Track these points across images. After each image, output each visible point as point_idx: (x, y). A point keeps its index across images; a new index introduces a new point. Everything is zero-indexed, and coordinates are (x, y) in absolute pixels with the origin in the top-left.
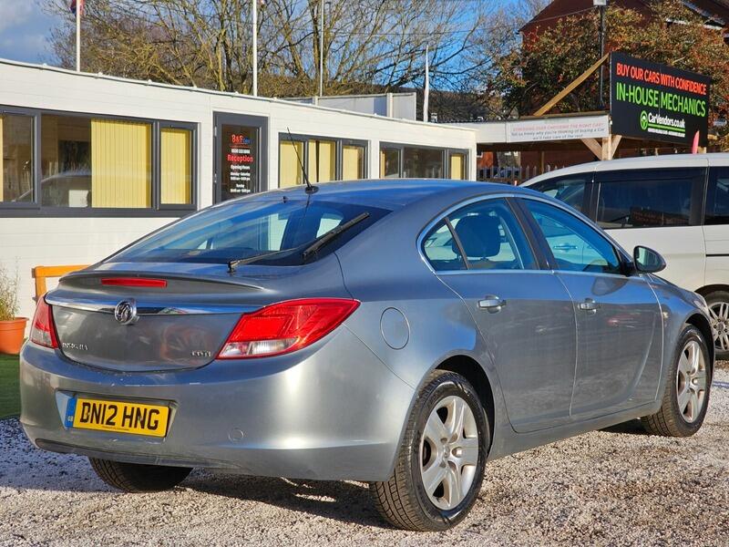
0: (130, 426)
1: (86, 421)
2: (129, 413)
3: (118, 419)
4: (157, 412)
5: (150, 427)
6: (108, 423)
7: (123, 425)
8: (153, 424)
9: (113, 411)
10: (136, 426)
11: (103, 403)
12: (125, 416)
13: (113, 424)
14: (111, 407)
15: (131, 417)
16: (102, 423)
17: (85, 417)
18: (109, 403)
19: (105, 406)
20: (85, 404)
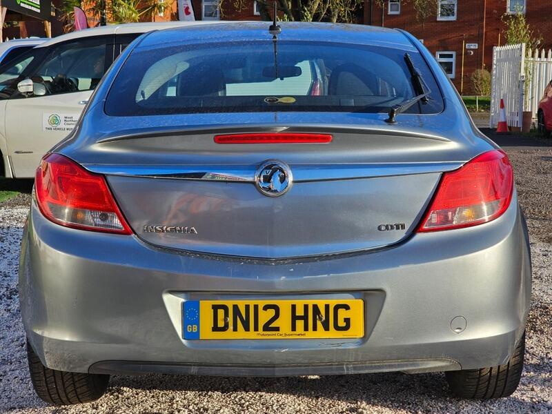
0: (306, 329)
1: (225, 329)
2: (300, 312)
3: (284, 322)
4: (347, 307)
5: (337, 328)
6: (267, 327)
7: (294, 328)
8: (341, 323)
9: (272, 313)
10: (315, 328)
11: (252, 303)
12: (295, 318)
13: (277, 329)
14: (266, 308)
15: (305, 318)
16: (256, 329)
17: (221, 324)
18: (262, 303)
19: (256, 307)
20: (215, 308)
